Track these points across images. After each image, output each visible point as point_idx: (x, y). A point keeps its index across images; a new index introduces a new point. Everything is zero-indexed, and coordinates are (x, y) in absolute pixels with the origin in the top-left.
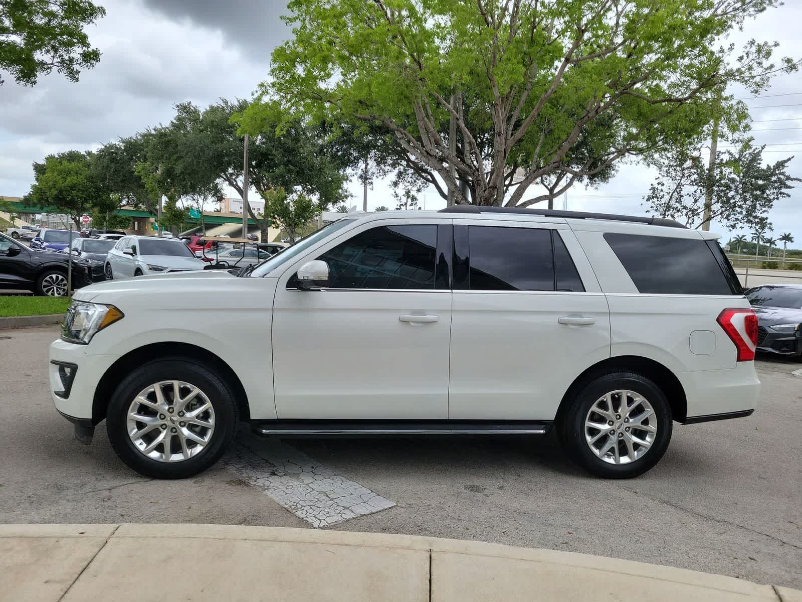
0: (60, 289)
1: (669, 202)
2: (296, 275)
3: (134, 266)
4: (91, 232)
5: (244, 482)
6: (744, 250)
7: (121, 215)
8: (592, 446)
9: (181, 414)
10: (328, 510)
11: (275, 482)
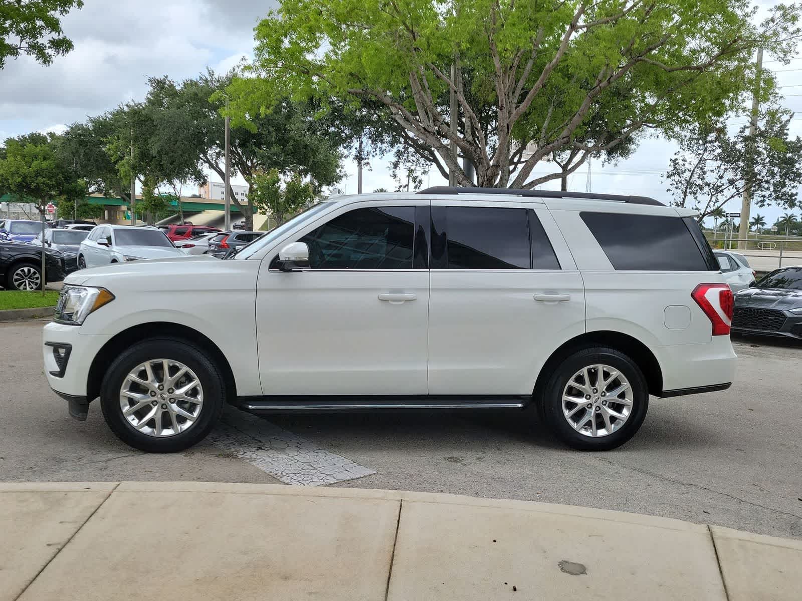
0: (33, 282)
1: (690, 178)
2: (277, 257)
3: (109, 258)
4: (57, 222)
5: (233, 455)
6: (794, 231)
7: (91, 203)
8: (569, 420)
9: (170, 391)
10: (312, 477)
11: (262, 455)
